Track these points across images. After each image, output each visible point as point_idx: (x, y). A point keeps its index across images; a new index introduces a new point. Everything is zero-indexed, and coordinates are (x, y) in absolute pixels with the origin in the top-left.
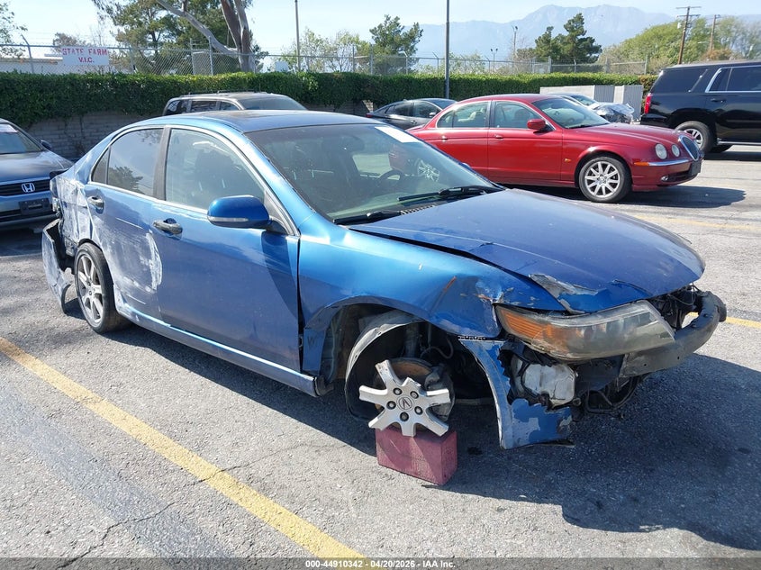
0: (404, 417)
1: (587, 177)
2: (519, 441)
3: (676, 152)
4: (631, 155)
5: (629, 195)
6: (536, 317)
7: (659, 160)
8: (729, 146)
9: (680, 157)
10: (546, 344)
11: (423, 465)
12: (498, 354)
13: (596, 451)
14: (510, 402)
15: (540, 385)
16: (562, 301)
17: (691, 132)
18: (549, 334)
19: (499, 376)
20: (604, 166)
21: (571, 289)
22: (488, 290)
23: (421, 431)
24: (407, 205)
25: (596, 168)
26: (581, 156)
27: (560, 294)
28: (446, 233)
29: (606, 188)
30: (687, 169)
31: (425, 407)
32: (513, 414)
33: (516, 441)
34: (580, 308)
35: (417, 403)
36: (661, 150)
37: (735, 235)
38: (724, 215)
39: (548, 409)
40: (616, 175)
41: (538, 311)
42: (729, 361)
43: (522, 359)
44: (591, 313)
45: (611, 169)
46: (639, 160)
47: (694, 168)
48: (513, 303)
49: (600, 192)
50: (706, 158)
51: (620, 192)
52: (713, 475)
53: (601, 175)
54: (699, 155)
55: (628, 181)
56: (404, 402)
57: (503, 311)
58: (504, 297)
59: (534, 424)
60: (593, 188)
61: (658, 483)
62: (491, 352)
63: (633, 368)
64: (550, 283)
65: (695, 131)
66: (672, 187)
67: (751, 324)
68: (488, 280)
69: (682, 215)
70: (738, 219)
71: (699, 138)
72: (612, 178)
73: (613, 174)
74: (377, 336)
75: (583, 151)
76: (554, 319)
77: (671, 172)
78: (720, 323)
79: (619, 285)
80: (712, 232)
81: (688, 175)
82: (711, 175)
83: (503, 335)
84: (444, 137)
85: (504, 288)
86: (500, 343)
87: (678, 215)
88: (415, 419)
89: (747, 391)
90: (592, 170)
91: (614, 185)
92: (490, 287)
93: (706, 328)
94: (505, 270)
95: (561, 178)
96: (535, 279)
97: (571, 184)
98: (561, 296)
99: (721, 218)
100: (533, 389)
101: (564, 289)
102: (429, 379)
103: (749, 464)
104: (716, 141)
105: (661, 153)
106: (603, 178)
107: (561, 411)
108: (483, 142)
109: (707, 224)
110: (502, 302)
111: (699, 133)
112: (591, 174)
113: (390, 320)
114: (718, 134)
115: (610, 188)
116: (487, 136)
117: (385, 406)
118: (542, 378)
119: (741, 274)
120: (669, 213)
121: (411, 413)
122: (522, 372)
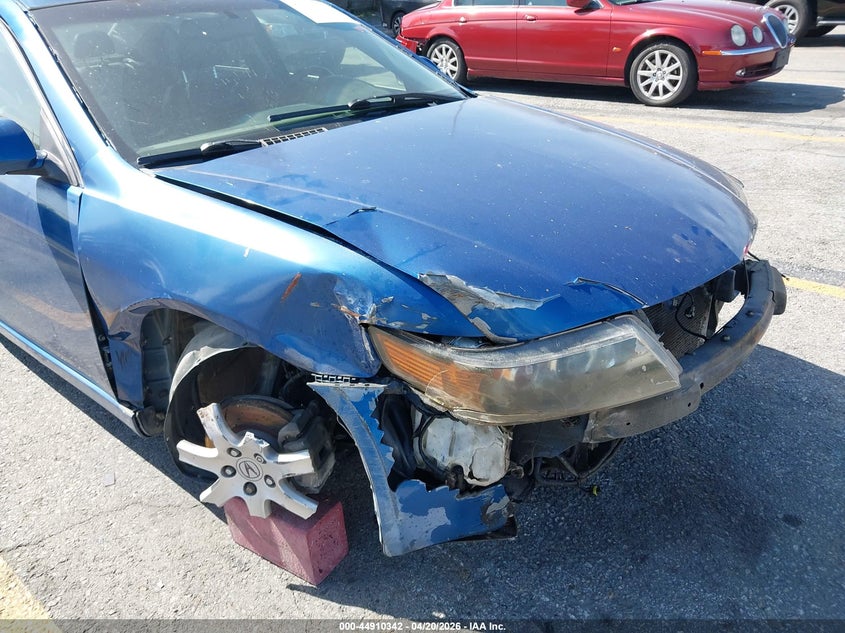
0: (251, 488)
1: (641, 73)
2: (412, 543)
3: (758, 36)
4: (698, 41)
5: (694, 96)
6: (431, 349)
7: (735, 47)
8: (831, 27)
9: (763, 44)
10: (447, 397)
11: (287, 555)
12: (373, 406)
13: (567, 519)
14: (393, 487)
15: (450, 454)
16: (478, 321)
17: (783, 10)
18: (453, 378)
19: (374, 445)
20: (663, 57)
21: (493, 299)
22: (352, 300)
23: (276, 510)
24: (285, 129)
25: (652, 59)
26: (634, 42)
27: (473, 309)
28: (309, 185)
29: (664, 87)
30: (770, 59)
31: (278, 478)
32: (399, 506)
33: (408, 544)
34: (508, 332)
35: (267, 470)
36: (739, 33)
37: (822, 151)
38: (813, 123)
39: (462, 493)
40: (678, 69)
41: (436, 338)
42: (790, 352)
43: (420, 410)
44: (527, 341)
45: (672, 61)
46: (708, 48)
47: (779, 58)
48: (393, 325)
49: (656, 92)
50: (797, 45)
51: (683, 91)
52: (737, 569)
53: (659, 69)
54: (788, 40)
55: (694, 76)
56: (248, 468)
57: (380, 337)
58: (377, 312)
59: (438, 517)
60: (648, 87)
61: (648, 586)
62: (361, 406)
63: (607, 429)
64: (455, 289)
65: (789, 7)
66: (752, 84)
67: (829, 290)
68: (350, 282)
69: (758, 123)
70: (830, 128)
71: (793, 17)
72: (672, 73)
73: (674, 67)
74: (196, 364)
75: (638, 34)
76: (460, 353)
77: (751, 64)
78: (775, 318)
79: (584, 287)
80: (792, 147)
81: (771, 68)
82: (804, 67)
83: (384, 374)
84: (462, 19)
85: (378, 296)
86: (378, 388)
87: (752, 122)
88: (266, 493)
89: (810, 406)
90: (647, 62)
91: (674, 83)
92: (355, 295)
93: (746, 338)
94: (382, 264)
95: (607, 73)
96: (429, 282)
97: (619, 81)
98: (475, 313)
99: (808, 127)
100: (439, 459)
101: (481, 300)
102: (284, 433)
103: (796, 548)
104: (815, 20)
105: (738, 38)
106: (661, 73)
107: (484, 493)
108: (510, 25)
109: (789, 135)
110: (374, 322)
111: (794, 11)
112: (645, 67)
113: (212, 340)
114: (819, 11)
115: (669, 86)
116: (517, 17)
117: (218, 472)
118: (453, 439)
119: (824, 210)
120: (741, 120)
121: (260, 485)
122: (422, 431)
